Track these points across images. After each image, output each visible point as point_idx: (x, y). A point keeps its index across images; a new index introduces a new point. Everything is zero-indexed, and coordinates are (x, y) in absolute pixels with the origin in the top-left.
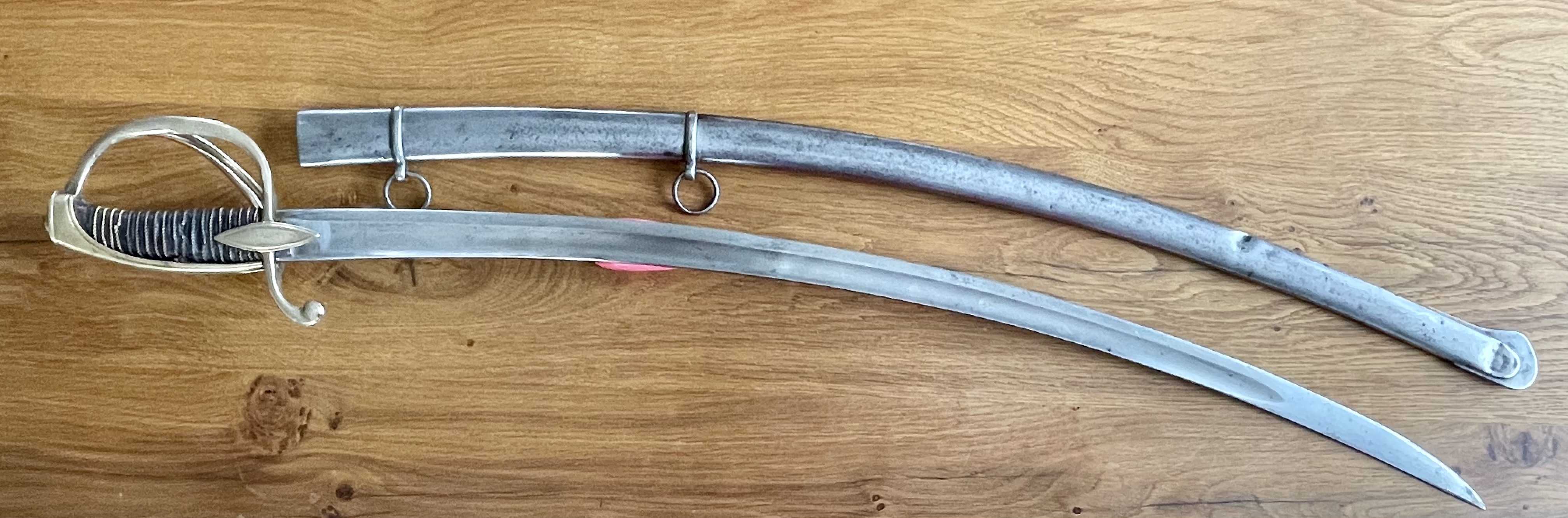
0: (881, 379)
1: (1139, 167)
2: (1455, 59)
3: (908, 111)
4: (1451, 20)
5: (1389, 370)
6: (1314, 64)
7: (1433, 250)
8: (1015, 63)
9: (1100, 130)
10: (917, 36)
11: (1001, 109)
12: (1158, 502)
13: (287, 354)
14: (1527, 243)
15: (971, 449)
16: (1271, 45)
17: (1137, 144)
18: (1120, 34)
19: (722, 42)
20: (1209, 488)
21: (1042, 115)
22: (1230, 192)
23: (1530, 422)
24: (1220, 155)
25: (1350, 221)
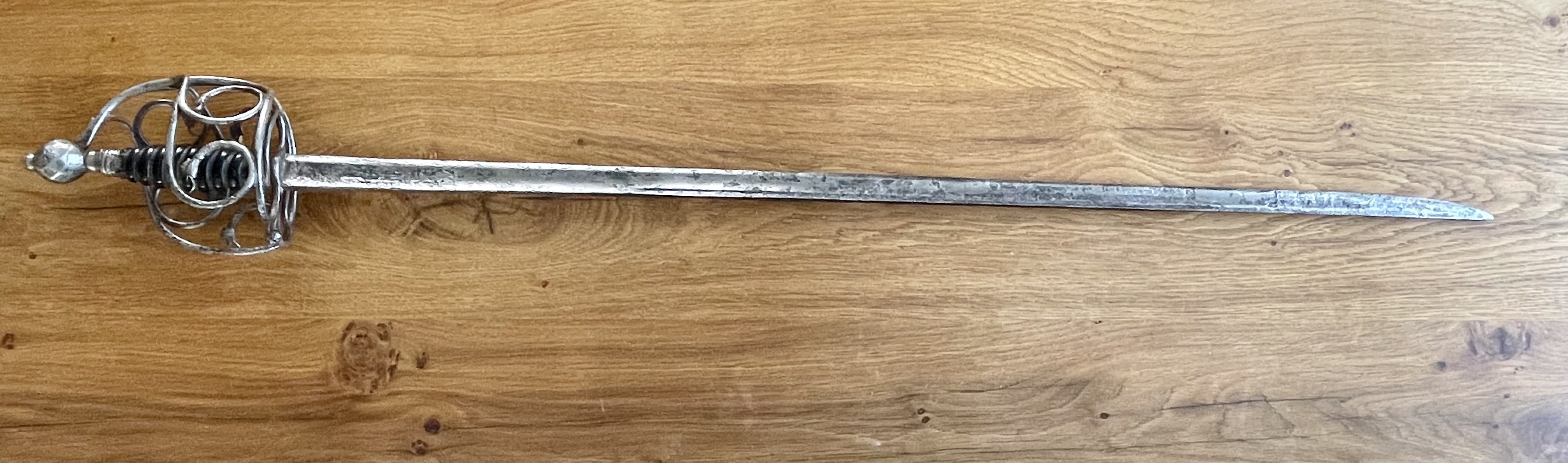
0: (922, 302)
1: (1141, 103)
3: (932, 60)
5: (1375, 277)
7: (1407, 168)
8: (1026, 14)
9: (1105, 72)
11: (1015, 55)
12: (1176, 405)
13: (377, 300)
14: (1491, 158)
15: (1004, 363)
17: (1138, 82)
20: (1222, 389)
21: (1053, 60)
22: (1223, 122)
23: (1505, 319)
24: (1212, 90)
25: (1332, 144)
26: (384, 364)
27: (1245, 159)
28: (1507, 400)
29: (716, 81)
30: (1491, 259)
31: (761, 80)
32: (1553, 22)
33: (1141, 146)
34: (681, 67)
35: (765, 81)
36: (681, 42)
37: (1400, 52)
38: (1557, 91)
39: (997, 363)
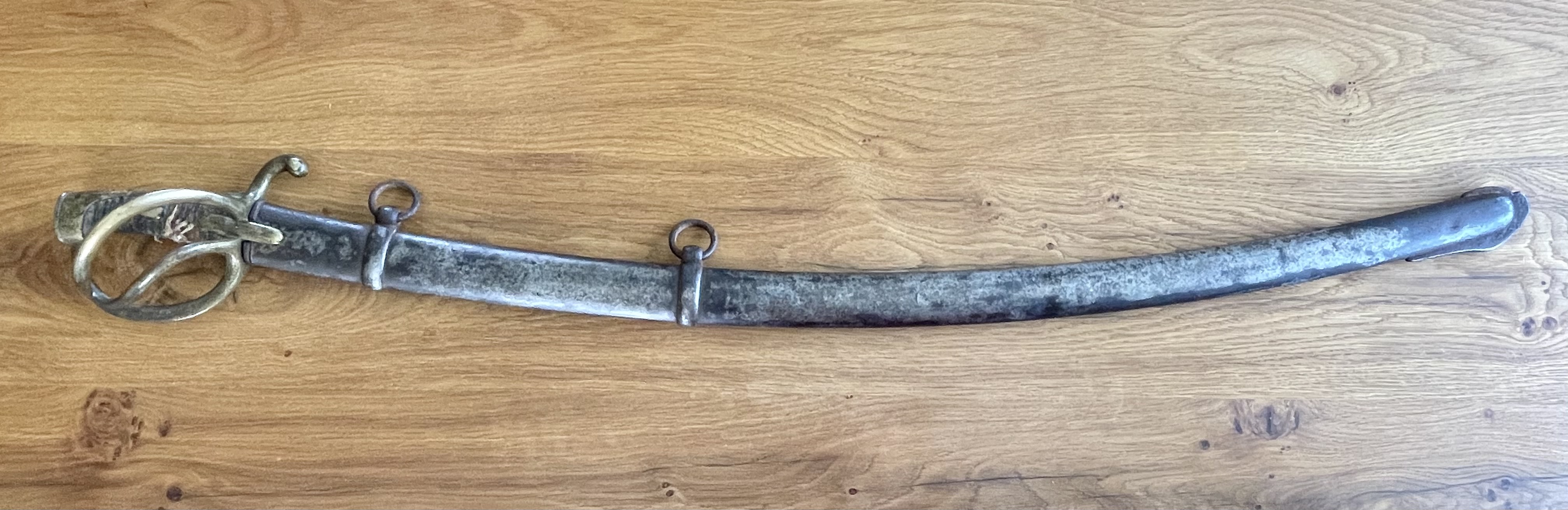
0: (667, 375)
1: (901, 173)
2: (1193, 65)
3: (686, 128)
4: (1187, 29)
5: (1138, 353)
6: (1060, 74)
7: (1177, 241)
8: (785, 82)
9: (864, 141)
10: (693, 60)
11: (772, 124)
12: (928, 481)
13: (120, 368)
15: (753, 438)
16: (1021, 57)
17: (899, 152)
18: (881, 52)
19: (514, 72)
20: (974, 465)
21: (811, 128)
22: (987, 194)
23: (1274, 398)
24: (975, 160)
25: (1098, 216)
26: (125, 432)
27: (1007, 231)
28: (1271, 480)
29: (464, 149)
30: (1261, 336)
31: (509, 148)
32: (1338, 90)
33: (899, 217)
34: (429, 135)
35: (514, 150)
36: (429, 110)
37: (1175, 122)
38: (1340, 162)
39: (744, 437)
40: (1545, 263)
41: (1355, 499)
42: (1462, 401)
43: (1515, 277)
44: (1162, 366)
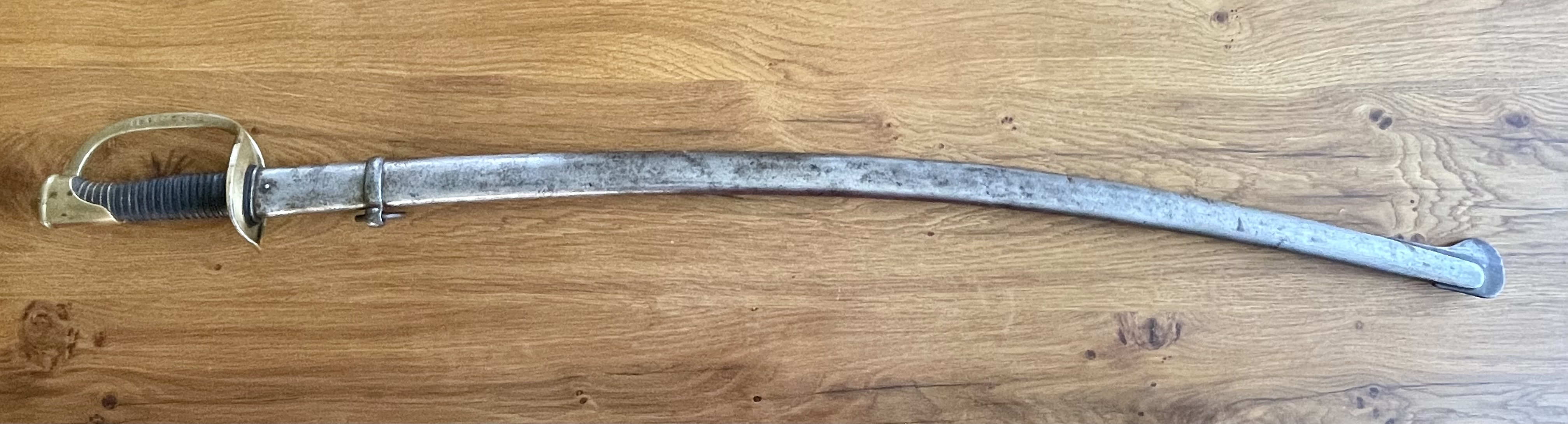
0: (584, 287)
1: (806, 96)
3: (601, 52)
5: (1030, 268)
7: (1067, 162)
9: (770, 64)
11: (683, 48)
12: (829, 390)
13: (56, 281)
14: (1151, 152)
15: (662, 349)
17: (804, 75)
20: (874, 376)
21: (720, 52)
22: (887, 115)
23: (1156, 310)
24: (876, 83)
25: (990, 137)
26: (63, 343)
27: (905, 151)
28: (1153, 388)
29: (387, 72)
30: (1146, 251)
31: (431, 71)
32: (1220, 17)
33: (803, 138)
34: (354, 58)
35: (436, 73)
36: (354, 34)
37: (1065, 47)
38: (1221, 87)
39: (653, 347)
40: (1414, 183)
41: (1233, 407)
42: (1334, 314)
43: (1385, 196)
44: (1051, 280)
